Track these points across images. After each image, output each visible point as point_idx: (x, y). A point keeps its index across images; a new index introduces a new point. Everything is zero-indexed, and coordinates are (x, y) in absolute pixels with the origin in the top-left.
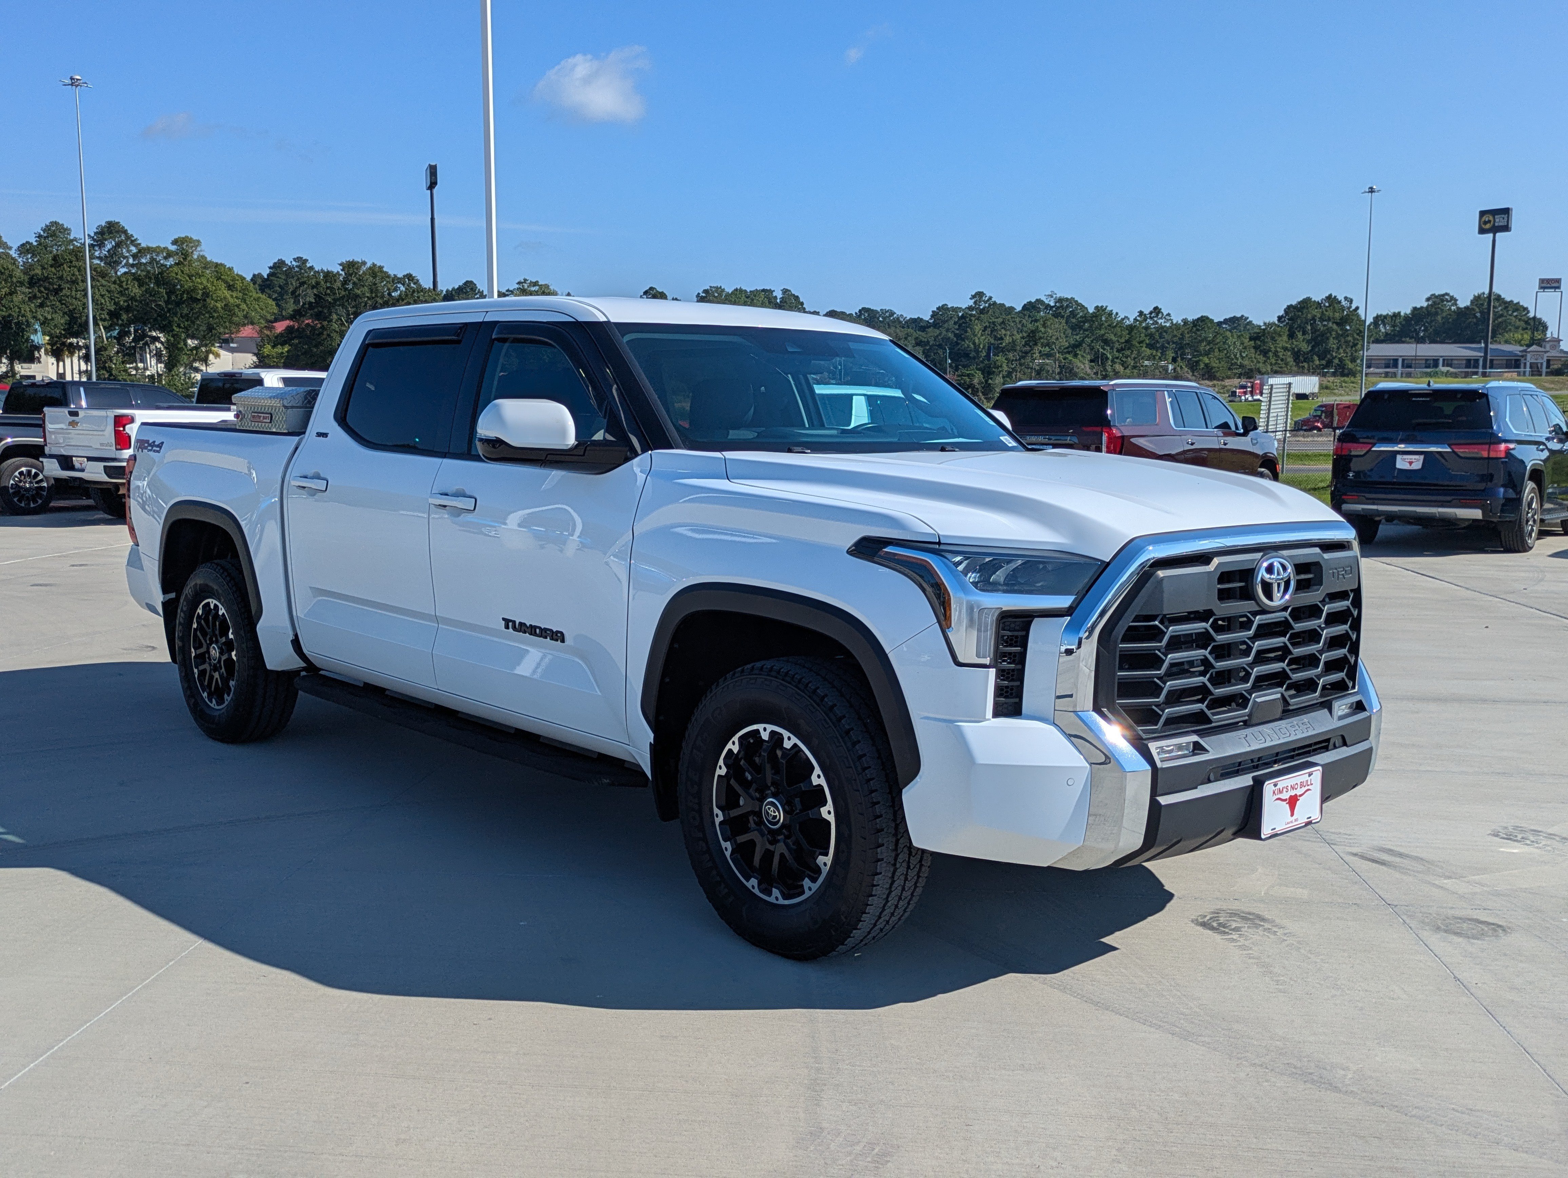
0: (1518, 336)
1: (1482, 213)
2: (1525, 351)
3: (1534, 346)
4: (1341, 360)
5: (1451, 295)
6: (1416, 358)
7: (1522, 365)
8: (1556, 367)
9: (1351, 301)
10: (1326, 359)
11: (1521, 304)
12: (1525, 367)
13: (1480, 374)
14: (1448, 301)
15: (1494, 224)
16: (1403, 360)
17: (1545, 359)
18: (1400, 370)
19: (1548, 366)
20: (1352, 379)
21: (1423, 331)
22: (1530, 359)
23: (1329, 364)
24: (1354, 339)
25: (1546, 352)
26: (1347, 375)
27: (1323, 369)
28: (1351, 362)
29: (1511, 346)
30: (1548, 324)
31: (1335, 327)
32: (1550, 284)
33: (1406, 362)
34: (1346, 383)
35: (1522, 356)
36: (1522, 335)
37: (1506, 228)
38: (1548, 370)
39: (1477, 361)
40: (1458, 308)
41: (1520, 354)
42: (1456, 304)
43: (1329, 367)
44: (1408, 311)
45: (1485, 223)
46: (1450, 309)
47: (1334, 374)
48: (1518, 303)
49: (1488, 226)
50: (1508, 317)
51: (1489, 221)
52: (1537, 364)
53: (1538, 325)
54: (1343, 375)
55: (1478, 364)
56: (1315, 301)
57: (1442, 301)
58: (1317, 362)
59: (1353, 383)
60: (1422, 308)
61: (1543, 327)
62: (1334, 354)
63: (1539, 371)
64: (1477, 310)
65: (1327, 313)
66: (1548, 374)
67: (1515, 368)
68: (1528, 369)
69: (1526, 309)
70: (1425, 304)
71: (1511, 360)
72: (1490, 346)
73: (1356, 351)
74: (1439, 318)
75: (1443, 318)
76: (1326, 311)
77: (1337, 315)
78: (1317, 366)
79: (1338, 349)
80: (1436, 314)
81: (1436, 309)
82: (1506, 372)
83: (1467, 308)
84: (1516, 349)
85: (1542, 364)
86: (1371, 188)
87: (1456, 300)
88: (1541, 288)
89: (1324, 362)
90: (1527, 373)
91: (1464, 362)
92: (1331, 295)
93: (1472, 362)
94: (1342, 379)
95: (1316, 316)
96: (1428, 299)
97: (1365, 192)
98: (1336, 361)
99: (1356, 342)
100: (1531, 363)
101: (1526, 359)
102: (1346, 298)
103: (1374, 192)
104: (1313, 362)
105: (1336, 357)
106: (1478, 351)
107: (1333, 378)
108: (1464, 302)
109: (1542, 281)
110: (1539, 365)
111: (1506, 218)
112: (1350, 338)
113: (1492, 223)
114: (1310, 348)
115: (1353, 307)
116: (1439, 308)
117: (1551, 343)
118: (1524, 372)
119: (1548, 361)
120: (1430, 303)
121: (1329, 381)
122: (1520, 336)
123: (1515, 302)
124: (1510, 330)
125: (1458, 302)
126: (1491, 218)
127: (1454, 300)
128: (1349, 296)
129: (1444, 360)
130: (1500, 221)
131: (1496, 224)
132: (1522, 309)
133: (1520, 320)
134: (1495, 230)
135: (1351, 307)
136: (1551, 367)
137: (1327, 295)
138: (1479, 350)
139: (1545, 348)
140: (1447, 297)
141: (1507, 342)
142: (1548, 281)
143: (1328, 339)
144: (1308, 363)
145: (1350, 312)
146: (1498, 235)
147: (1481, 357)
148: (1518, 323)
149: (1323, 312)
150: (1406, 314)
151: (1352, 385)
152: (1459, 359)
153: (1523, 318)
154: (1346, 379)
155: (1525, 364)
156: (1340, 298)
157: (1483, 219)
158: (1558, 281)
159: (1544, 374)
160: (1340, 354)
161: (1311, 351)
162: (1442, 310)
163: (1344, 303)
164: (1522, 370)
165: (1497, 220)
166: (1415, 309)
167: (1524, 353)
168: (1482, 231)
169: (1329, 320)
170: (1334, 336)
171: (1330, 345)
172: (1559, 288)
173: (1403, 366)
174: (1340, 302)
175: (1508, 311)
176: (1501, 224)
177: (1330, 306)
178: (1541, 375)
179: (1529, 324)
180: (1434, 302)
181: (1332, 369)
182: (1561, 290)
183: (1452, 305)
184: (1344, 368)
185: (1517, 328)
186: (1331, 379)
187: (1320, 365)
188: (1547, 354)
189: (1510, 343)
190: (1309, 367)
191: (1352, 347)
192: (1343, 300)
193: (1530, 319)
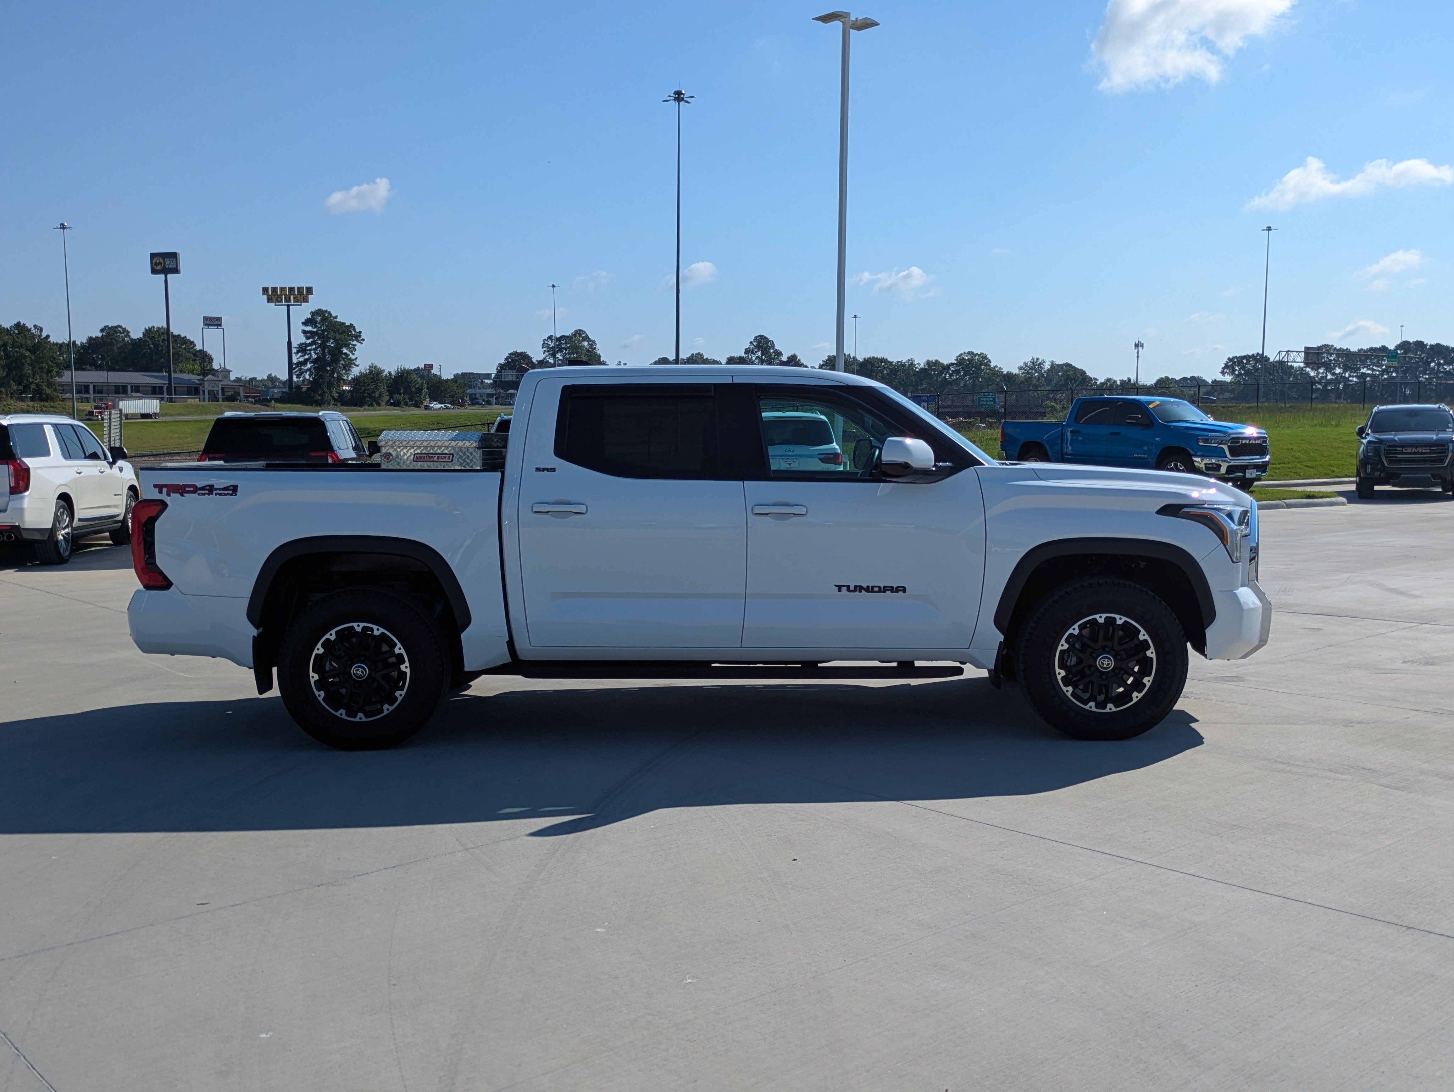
0: (190, 366)
1: (153, 256)
2: (203, 380)
3: (210, 376)
4: (37, 385)
5: (124, 327)
6: (108, 384)
7: (201, 392)
8: (229, 394)
9: (41, 330)
10: (23, 384)
11: (188, 338)
12: (204, 394)
13: (166, 399)
14: (121, 333)
15: (164, 266)
16: (94, 386)
17: (220, 387)
18: (92, 395)
19: (223, 394)
20: (52, 403)
21: (100, 359)
22: (207, 387)
23: (26, 389)
24: (49, 366)
25: (220, 381)
26: (46, 400)
27: (21, 394)
28: (48, 388)
29: (187, 375)
30: (213, 356)
31: (27, 354)
32: (212, 322)
33: (96, 388)
34: (46, 407)
35: (201, 384)
36: (193, 365)
37: (176, 271)
38: (224, 397)
39: (161, 388)
40: (132, 340)
41: (199, 382)
42: (129, 336)
43: (27, 392)
44: (85, 341)
45: (157, 264)
46: (124, 340)
47: (32, 399)
48: (185, 337)
49: (159, 268)
50: (179, 349)
51: (160, 263)
52: (213, 391)
53: (204, 358)
54: (41, 400)
55: (164, 392)
56: (4, 328)
57: (116, 332)
58: (15, 388)
59: (53, 407)
60: (97, 337)
61: (209, 359)
62: (31, 380)
63: (216, 398)
64: (150, 342)
65: (19, 340)
66: (224, 400)
67: (195, 395)
68: (207, 396)
69: (192, 343)
70: (100, 335)
71: (191, 387)
72: (173, 375)
73: (52, 377)
74: (115, 348)
75: (118, 348)
76: (18, 338)
77: (29, 342)
78: (14, 391)
79: (34, 375)
80: (112, 344)
81: (111, 339)
82: (189, 398)
83: (140, 339)
84: (195, 378)
85: (218, 391)
86: (63, 225)
87: (128, 332)
88: (205, 324)
89: (21, 388)
90: (207, 399)
91: (150, 389)
92: (19, 323)
93: (157, 388)
94: (42, 403)
95: (7, 342)
96: (102, 330)
97: (57, 228)
98: (34, 386)
99: (51, 368)
100: (208, 391)
101: (204, 387)
102: (35, 326)
103: (66, 228)
104: (10, 387)
105: (32, 382)
106: (160, 379)
107: (32, 403)
108: (136, 334)
109: (206, 319)
110: (216, 392)
111: (174, 261)
112: (44, 365)
113: (163, 265)
114: (5, 374)
115: (44, 335)
116: (114, 339)
117: (224, 373)
118: (204, 398)
119: (223, 389)
120: (104, 334)
121: (29, 406)
122: (191, 367)
123: (182, 336)
124: (182, 361)
125: (130, 334)
126: (161, 260)
127: (126, 332)
128: (38, 325)
129: (132, 387)
130: (169, 263)
131: (167, 266)
132: (189, 343)
133: (189, 352)
134: (166, 271)
135: (41, 335)
136: (226, 394)
137: (16, 323)
138: (162, 378)
139: (218, 377)
140: (120, 329)
141: (181, 371)
142: (211, 319)
143: (23, 364)
144: (5, 388)
145: (41, 339)
146: (169, 276)
147: (165, 384)
148: (188, 355)
149: (14, 339)
150: (82, 343)
151: (52, 409)
152: (146, 385)
153: (191, 350)
154: (46, 404)
155: (204, 391)
156: (30, 325)
157: (154, 261)
158: (219, 319)
159: (221, 399)
160: (36, 380)
161: (7, 376)
162: (117, 341)
163: (33, 331)
164: (201, 396)
165: (167, 263)
166: (90, 338)
167: (203, 382)
168: (154, 271)
169: (21, 346)
170: (29, 362)
171: (25, 371)
172: (220, 325)
173: (94, 392)
174: (29, 330)
175: (177, 344)
176: (171, 266)
177: (19, 333)
178: (218, 401)
179: (197, 356)
180: (108, 333)
181: (29, 393)
182: (223, 327)
183: (126, 336)
184: (41, 394)
185: (188, 359)
186: (31, 404)
187: (18, 390)
188: (222, 383)
189: (185, 372)
190: (7, 392)
191: (47, 373)
192: (33, 328)
193: (198, 351)
